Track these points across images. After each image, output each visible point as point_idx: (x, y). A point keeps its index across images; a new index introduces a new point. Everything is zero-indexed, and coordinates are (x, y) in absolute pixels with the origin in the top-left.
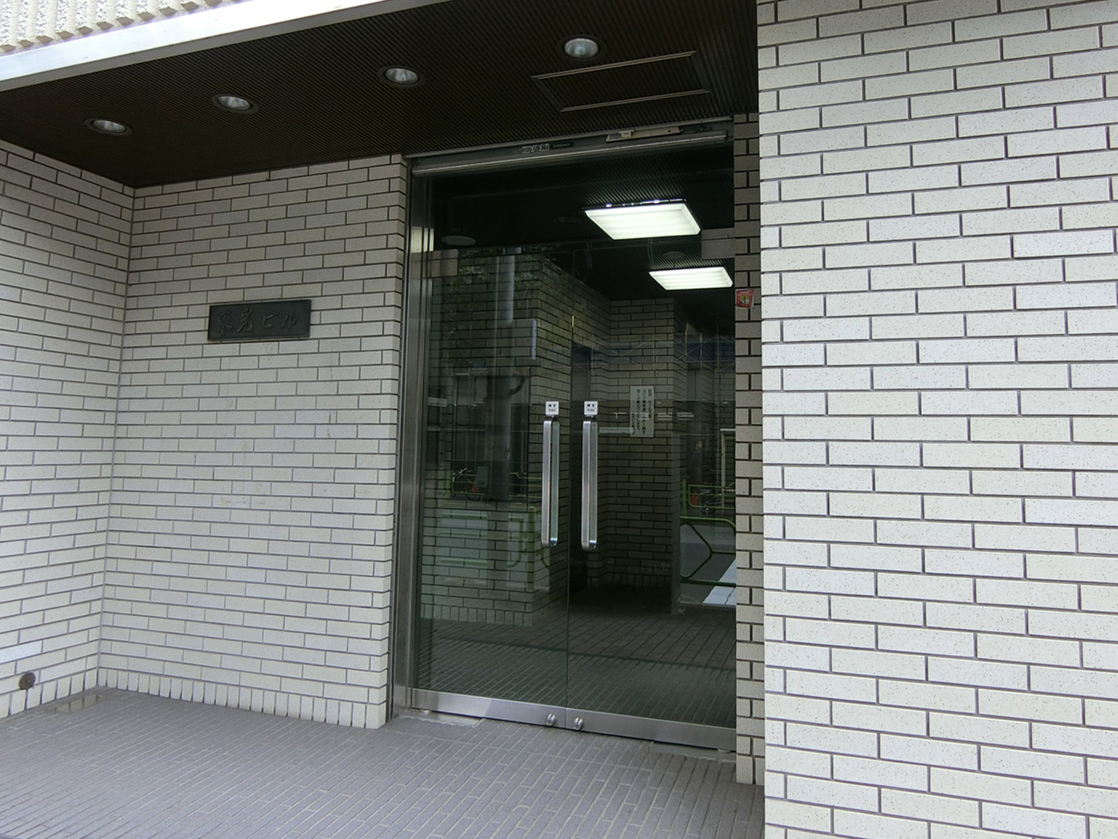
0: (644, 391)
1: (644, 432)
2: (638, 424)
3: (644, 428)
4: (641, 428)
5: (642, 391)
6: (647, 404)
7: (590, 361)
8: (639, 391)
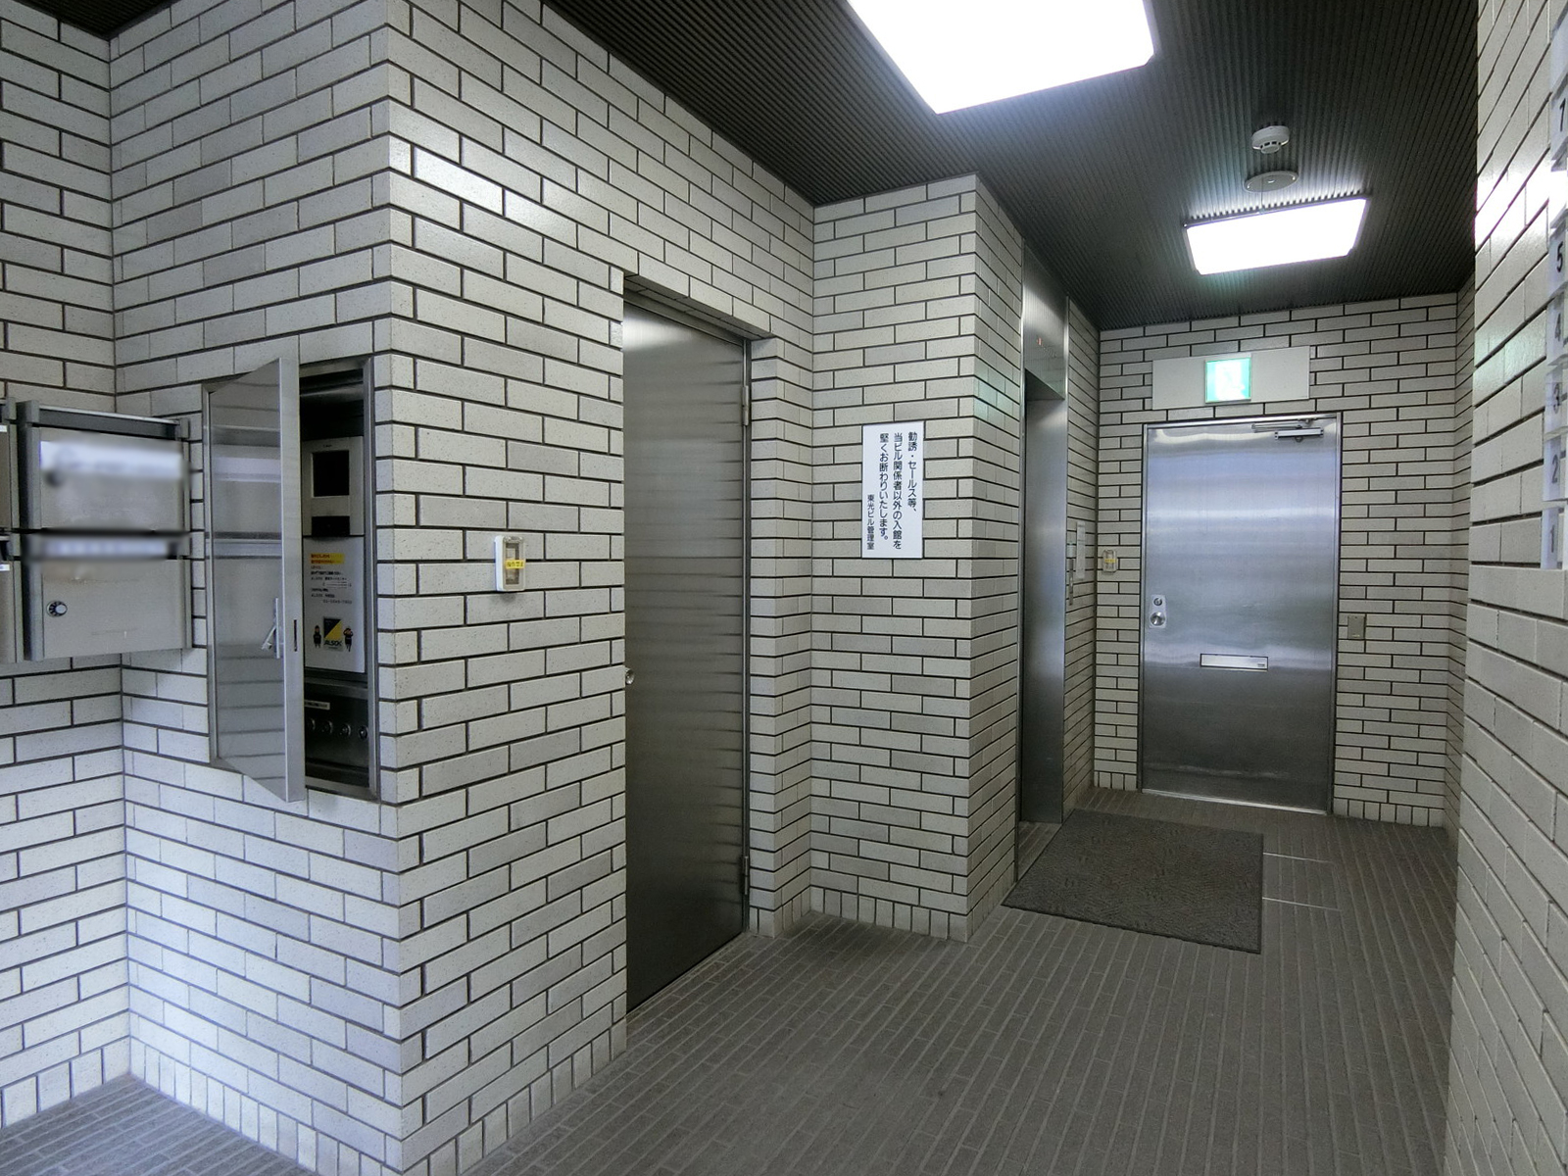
0: (899, 437)
1: (897, 544)
2: (884, 522)
3: (897, 534)
4: (890, 533)
5: (891, 439)
6: (906, 471)
7: (750, 360)
8: (884, 438)
